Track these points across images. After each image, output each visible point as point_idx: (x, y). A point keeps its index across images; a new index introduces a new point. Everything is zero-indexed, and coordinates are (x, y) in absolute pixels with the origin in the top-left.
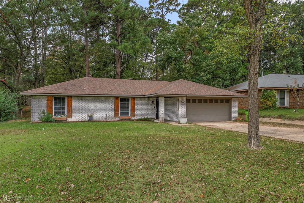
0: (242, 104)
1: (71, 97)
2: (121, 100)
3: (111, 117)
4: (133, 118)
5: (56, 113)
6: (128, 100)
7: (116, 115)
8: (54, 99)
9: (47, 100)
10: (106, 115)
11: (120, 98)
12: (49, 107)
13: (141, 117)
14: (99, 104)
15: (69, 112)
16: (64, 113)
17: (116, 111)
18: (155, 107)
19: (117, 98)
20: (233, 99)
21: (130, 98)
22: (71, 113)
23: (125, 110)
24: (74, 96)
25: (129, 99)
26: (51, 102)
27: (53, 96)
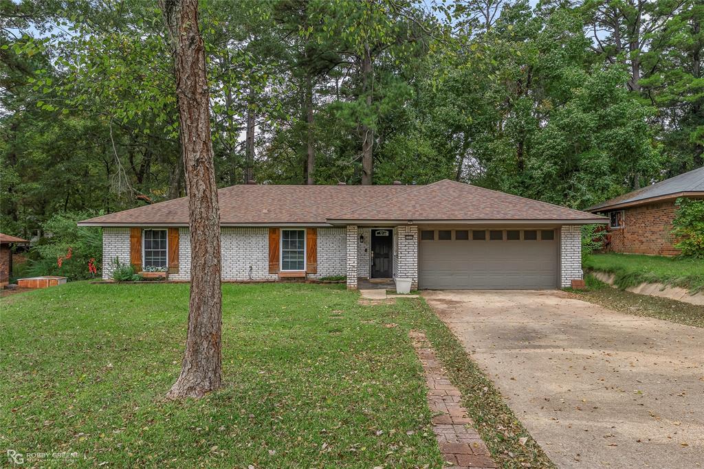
0: (644, 240)
1: (177, 229)
2: (286, 234)
3: (262, 272)
4: (312, 276)
5: (148, 263)
6: (301, 234)
7: (273, 268)
8: (144, 235)
9: (131, 237)
10: (251, 267)
11: (281, 230)
12: (135, 251)
13: (332, 274)
14: (234, 243)
15: (173, 261)
16: (163, 264)
17: (273, 258)
18: (366, 250)
19: (273, 230)
20: (564, 228)
21: (305, 230)
22: (176, 263)
23: (295, 258)
24: (183, 227)
25: (303, 231)
26: (137, 242)
27: (142, 228)
